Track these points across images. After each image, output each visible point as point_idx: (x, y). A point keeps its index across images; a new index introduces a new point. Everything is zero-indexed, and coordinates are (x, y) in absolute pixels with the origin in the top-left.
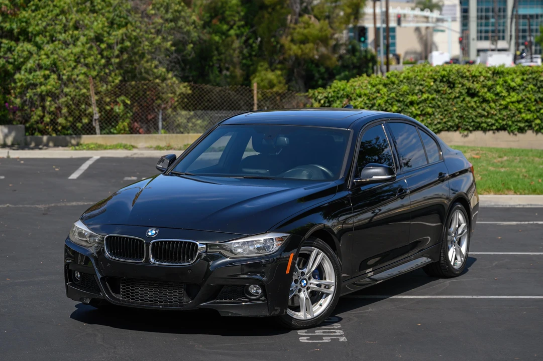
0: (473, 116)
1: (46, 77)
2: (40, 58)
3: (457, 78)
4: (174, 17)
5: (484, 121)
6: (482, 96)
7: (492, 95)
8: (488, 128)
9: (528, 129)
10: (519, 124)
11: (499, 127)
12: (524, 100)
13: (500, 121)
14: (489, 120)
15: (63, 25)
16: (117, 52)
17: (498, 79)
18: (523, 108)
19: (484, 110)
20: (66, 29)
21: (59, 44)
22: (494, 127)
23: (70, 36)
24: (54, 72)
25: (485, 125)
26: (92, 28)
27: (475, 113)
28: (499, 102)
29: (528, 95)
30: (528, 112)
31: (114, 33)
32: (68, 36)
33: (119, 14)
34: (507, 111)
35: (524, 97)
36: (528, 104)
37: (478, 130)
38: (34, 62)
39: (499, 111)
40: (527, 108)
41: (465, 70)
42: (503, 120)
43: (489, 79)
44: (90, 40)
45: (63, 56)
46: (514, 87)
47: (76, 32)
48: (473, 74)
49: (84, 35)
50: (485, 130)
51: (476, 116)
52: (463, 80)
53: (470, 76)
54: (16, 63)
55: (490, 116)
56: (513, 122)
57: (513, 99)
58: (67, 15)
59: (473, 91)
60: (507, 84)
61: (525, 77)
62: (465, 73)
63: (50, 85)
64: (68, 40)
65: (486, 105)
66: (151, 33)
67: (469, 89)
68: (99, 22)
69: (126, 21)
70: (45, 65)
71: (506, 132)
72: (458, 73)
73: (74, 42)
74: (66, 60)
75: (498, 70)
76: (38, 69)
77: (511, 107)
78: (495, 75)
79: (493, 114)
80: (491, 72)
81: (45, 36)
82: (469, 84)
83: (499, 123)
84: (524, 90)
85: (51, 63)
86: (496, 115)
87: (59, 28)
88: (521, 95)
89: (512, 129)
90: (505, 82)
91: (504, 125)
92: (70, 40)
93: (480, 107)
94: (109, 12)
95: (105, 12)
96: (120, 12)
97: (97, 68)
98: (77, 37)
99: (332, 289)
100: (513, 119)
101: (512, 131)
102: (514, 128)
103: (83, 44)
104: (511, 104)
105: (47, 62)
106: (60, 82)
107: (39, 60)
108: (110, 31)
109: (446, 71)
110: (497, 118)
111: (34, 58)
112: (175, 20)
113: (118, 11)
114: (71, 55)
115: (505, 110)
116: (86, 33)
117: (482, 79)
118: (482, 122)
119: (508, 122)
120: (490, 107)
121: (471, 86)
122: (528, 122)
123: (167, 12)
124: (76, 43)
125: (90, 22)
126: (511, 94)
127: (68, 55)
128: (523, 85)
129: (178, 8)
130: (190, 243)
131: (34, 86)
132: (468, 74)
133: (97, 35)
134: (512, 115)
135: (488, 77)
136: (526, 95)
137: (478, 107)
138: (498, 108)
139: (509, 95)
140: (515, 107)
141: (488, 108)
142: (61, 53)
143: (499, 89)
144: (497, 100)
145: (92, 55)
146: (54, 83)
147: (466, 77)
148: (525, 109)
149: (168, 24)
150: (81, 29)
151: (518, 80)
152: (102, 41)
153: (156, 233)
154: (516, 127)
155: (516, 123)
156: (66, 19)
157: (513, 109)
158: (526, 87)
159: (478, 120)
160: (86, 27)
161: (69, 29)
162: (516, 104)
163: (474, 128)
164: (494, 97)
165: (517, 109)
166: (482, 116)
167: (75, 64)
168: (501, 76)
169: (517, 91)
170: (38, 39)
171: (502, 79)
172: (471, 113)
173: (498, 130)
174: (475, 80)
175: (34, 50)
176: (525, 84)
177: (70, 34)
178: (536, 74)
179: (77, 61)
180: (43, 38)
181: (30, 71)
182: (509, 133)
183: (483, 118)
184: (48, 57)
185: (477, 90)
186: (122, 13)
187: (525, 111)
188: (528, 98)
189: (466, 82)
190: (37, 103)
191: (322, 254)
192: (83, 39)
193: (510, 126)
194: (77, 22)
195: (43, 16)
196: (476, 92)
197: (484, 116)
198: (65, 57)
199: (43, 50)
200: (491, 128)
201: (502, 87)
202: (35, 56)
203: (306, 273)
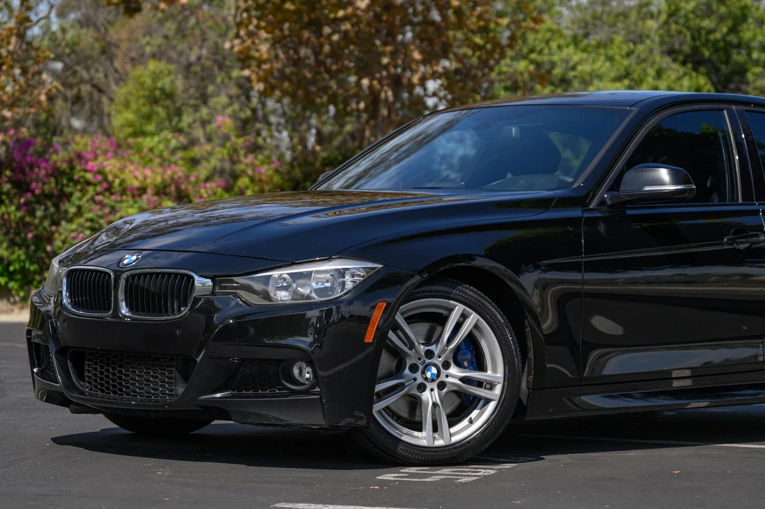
99: (498, 390)
153: (137, 259)
191: (473, 318)
203: (436, 353)
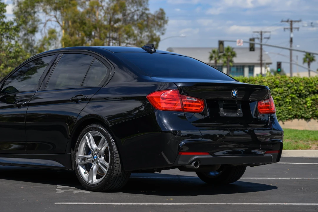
4: (15, 56)
129: (18, 50)
149: (11, 60)
178: (252, 82)
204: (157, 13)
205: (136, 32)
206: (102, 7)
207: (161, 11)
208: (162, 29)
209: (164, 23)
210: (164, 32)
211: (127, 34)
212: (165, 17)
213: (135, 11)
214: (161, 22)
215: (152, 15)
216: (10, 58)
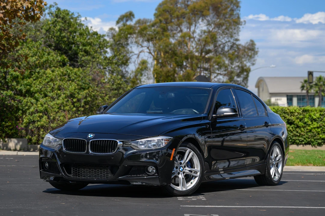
0: (291, 136)
1: (41, 117)
2: (37, 106)
3: (281, 113)
4: (117, 88)
5: (297, 139)
6: (296, 124)
7: (302, 124)
8: (300, 143)
9: (323, 144)
10: (318, 141)
11: (306, 142)
12: (321, 127)
13: (307, 139)
14: (300, 138)
15: (51, 88)
16: (83, 104)
17: (306, 114)
18: (321, 131)
19: (297, 132)
20: (54, 90)
21: (49, 98)
22: (303, 143)
23: (55, 94)
24: (46, 115)
25: (298, 141)
26: (68, 90)
27: (292, 134)
28: (306, 128)
29: (324, 124)
30: (323, 134)
31: (81, 93)
32: (54, 94)
33: (85, 82)
34: (311, 133)
35: (321, 125)
36: (323, 129)
37: (294, 144)
38: (34, 108)
39: (306, 133)
40: (323, 132)
41: (286, 109)
42: (309, 138)
43: (301, 115)
44: (67, 97)
45: (51, 105)
46: (315, 119)
47: (59, 92)
48: (291, 111)
49: (64, 94)
50: (298, 144)
51: (293, 136)
52: (285, 115)
53: (289, 112)
54: (24, 110)
55: (301, 136)
56: (315, 140)
57: (315, 126)
58: (54, 82)
59: (291, 121)
60: (311, 117)
61: (322, 113)
62: (286, 110)
63: (43, 122)
64: (55, 96)
65: (299, 129)
66: (103, 93)
67: (288, 120)
68: (73, 86)
69: (89, 86)
70: (40, 110)
71: (311, 145)
72: (282, 110)
73: (58, 97)
74: (53, 108)
75: (306, 109)
76: (36, 113)
77: (314, 130)
78: (304, 112)
79: (302, 135)
80: (301, 110)
81: (41, 94)
82: (288, 117)
83: (306, 140)
84: (321, 121)
85: (44, 109)
86: (304, 135)
87: (49, 89)
88: (319, 123)
89: (314, 144)
90: (310, 116)
91: (309, 141)
92: (56, 96)
93: (295, 131)
94: (78, 80)
95: (76, 81)
96: (85, 81)
97: (71, 113)
98: (59, 95)
99: (199, 174)
100: (315, 138)
101: (314, 145)
102: (315, 143)
103: (63, 99)
104: (313, 129)
105: (42, 109)
106: (49, 120)
107: (37, 107)
108: (79, 92)
109: (275, 109)
110: (305, 137)
111: (34, 106)
112: (118, 89)
113: (84, 80)
114: (56, 105)
115: (310, 133)
116: (65, 92)
117: (296, 114)
118: (296, 140)
119: (311, 140)
120: (301, 130)
121: (290, 118)
122: (324, 140)
123: (113, 84)
124: (59, 98)
125: (68, 86)
126: (313, 123)
127: (54, 104)
128: (320, 118)
129: (120, 82)
130: (113, 141)
131: (34, 122)
132: (288, 111)
133: (71, 93)
134: (314, 135)
135: (300, 113)
136: (322, 123)
137: (294, 130)
138: (306, 131)
139: (312, 123)
140: (316, 131)
141: (299, 131)
142: (50, 103)
143: (306, 120)
144: (305, 126)
145: (68, 105)
146: (45, 121)
147: (286, 113)
148: (321, 132)
149: (114, 91)
150: (62, 90)
151: (318, 115)
152: (74, 97)
153: (93, 136)
154: (316, 142)
155: (316, 140)
156: (53, 84)
157: (315, 132)
158: (322, 119)
159: (294, 138)
160: (65, 89)
161: (55, 90)
162: (316, 129)
163: (292, 143)
164: (303, 125)
165: (317, 132)
166: (296, 136)
167: (58, 110)
168: (308, 112)
169: (317, 121)
170: (36, 95)
171: (308, 114)
172: (289, 134)
173: (306, 144)
174: (292, 114)
175: (34, 102)
176: (322, 117)
177: (55, 93)
179: (59, 108)
180: (39, 95)
181: (32, 114)
182: (312, 146)
183: (297, 137)
184: (42, 106)
185: (293, 121)
186: (86, 81)
187: (322, 133)
188: (323, 125)
189: (287, 116)
190: (35, 132)
191: (192, 153)
192: (63, 96)
193: (313, 142)
194: (59, 86)
195: (40, 83)
196: (293, 122)
197: (297, 136)
198: (52, 106)
199: (40, 101)
200: (302, 143)
201: (308, 119)
202: (34, 105)
203: (182, 163)
204: (248, 44)
205: (227, 62)
206: (194, 38)
207: (251, 43)
208: (253, 60)
209: (254, 54)
210: (254, 62)
211: (218, 65)
212: (255, 48)
213: (226, 42)
214: (251, 53)
215: (243, 47)
216: (113, 89)
